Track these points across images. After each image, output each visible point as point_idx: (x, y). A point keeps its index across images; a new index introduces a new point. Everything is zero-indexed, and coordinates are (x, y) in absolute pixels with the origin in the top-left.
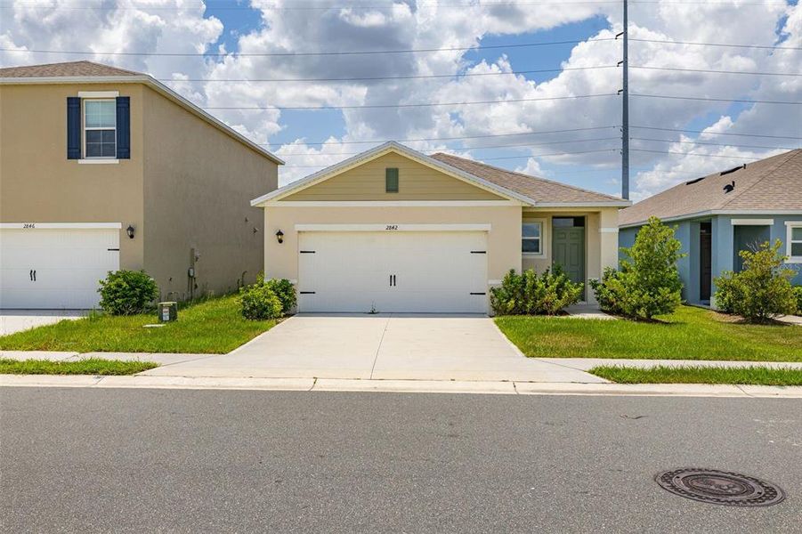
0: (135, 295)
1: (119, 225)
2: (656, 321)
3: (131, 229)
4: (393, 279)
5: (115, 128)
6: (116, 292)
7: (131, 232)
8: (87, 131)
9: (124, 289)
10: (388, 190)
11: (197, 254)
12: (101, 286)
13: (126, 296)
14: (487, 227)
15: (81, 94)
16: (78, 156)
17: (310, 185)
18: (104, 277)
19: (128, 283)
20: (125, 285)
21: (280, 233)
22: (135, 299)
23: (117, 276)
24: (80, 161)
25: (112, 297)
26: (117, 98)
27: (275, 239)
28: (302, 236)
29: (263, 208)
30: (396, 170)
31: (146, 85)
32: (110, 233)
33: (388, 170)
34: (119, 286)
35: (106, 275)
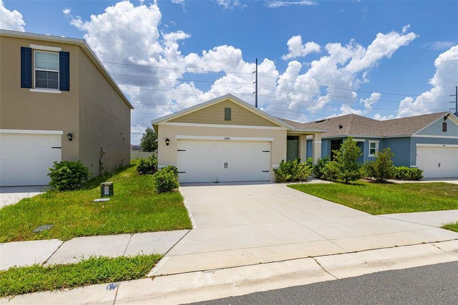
0: (76, 177)
1: (61, 132)
2: (350, 184)
3: (70, 135)
4: (226, 165)
5: (58, 71)
6: (62, 175)
7: (70, 137)
8: (36, 71)
9: (69, 173)
10: (226, 119)
11: (104, 150)
12: (50, 172)
13: (69, 178)
14: (272, 139)
15: (32, 46)
16: (30, 86)
17: (185, 114)
18: (52, 165)
19: (70, 169)
20: (68, 170)
21: (168, 140)
22: (76, 179)
23: (61, 165)
24: (31, 90)
25: (59, 179)
26: (60, 52)
27: (165, 143)
28: (179, 141)
29: (158, 125)
30: (230, 109)
31: (79, 46)
32: (55, 137)
33: (226, 109)
34: (64, 171)
35: (53, 164)
